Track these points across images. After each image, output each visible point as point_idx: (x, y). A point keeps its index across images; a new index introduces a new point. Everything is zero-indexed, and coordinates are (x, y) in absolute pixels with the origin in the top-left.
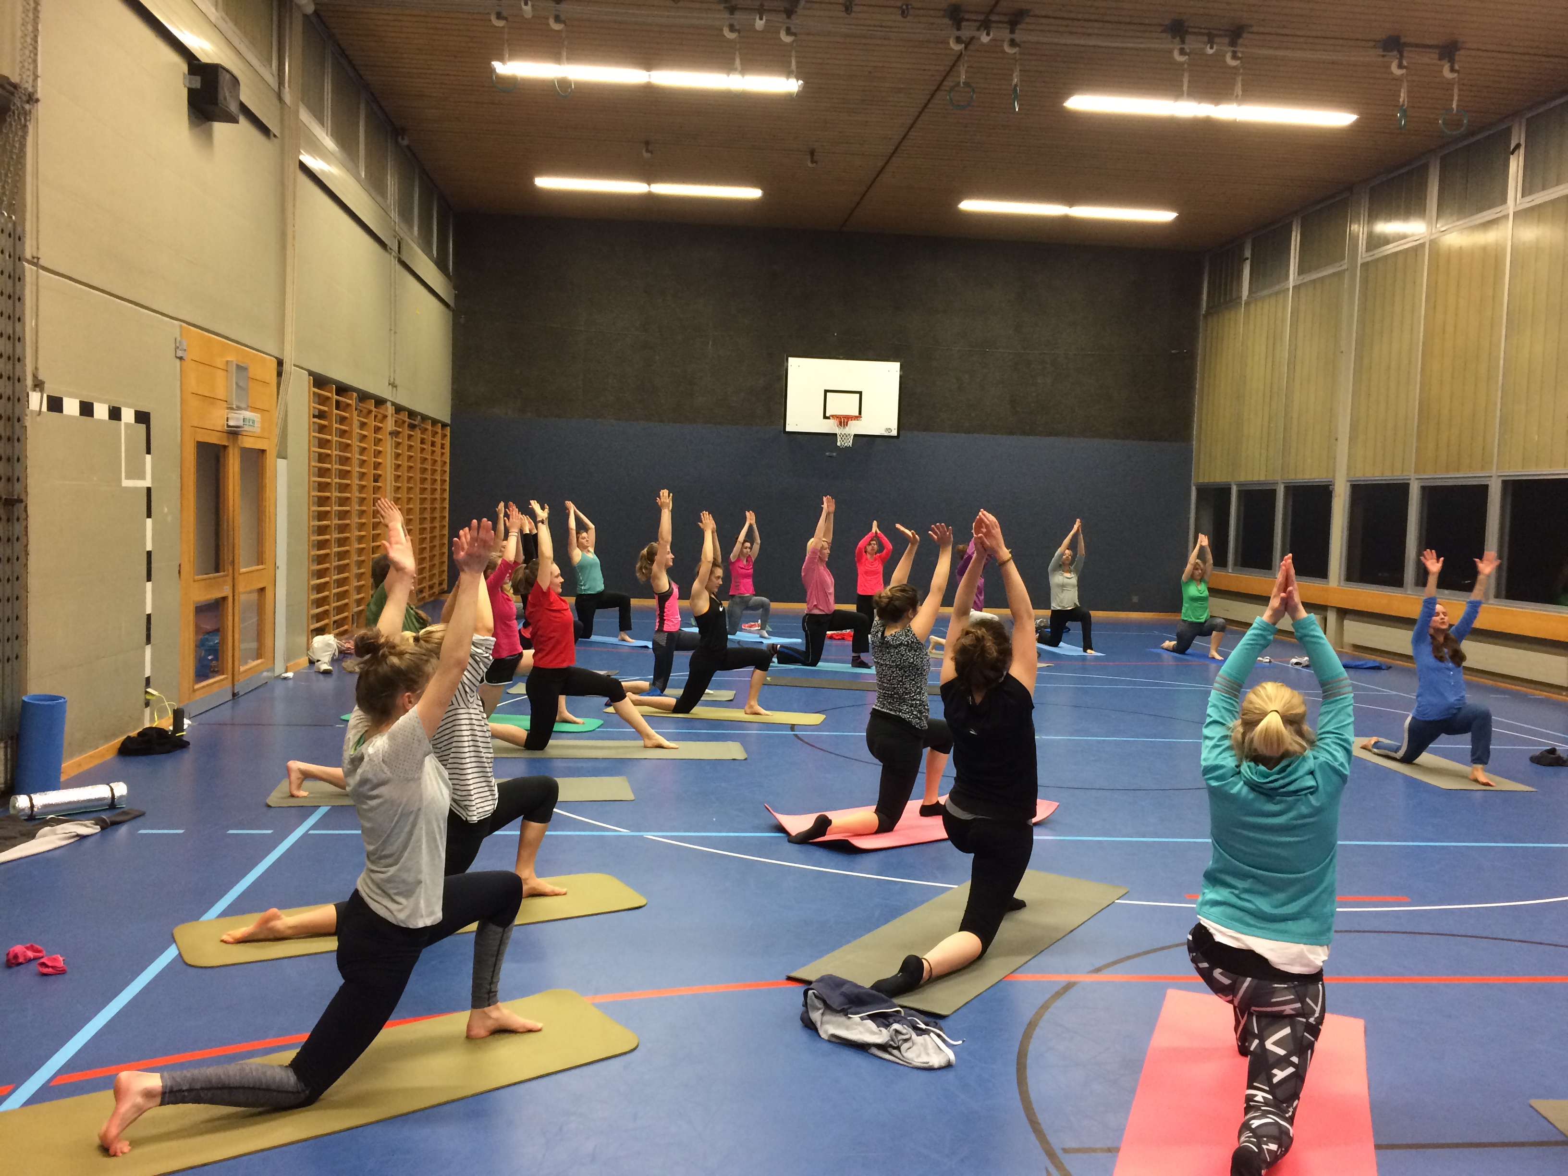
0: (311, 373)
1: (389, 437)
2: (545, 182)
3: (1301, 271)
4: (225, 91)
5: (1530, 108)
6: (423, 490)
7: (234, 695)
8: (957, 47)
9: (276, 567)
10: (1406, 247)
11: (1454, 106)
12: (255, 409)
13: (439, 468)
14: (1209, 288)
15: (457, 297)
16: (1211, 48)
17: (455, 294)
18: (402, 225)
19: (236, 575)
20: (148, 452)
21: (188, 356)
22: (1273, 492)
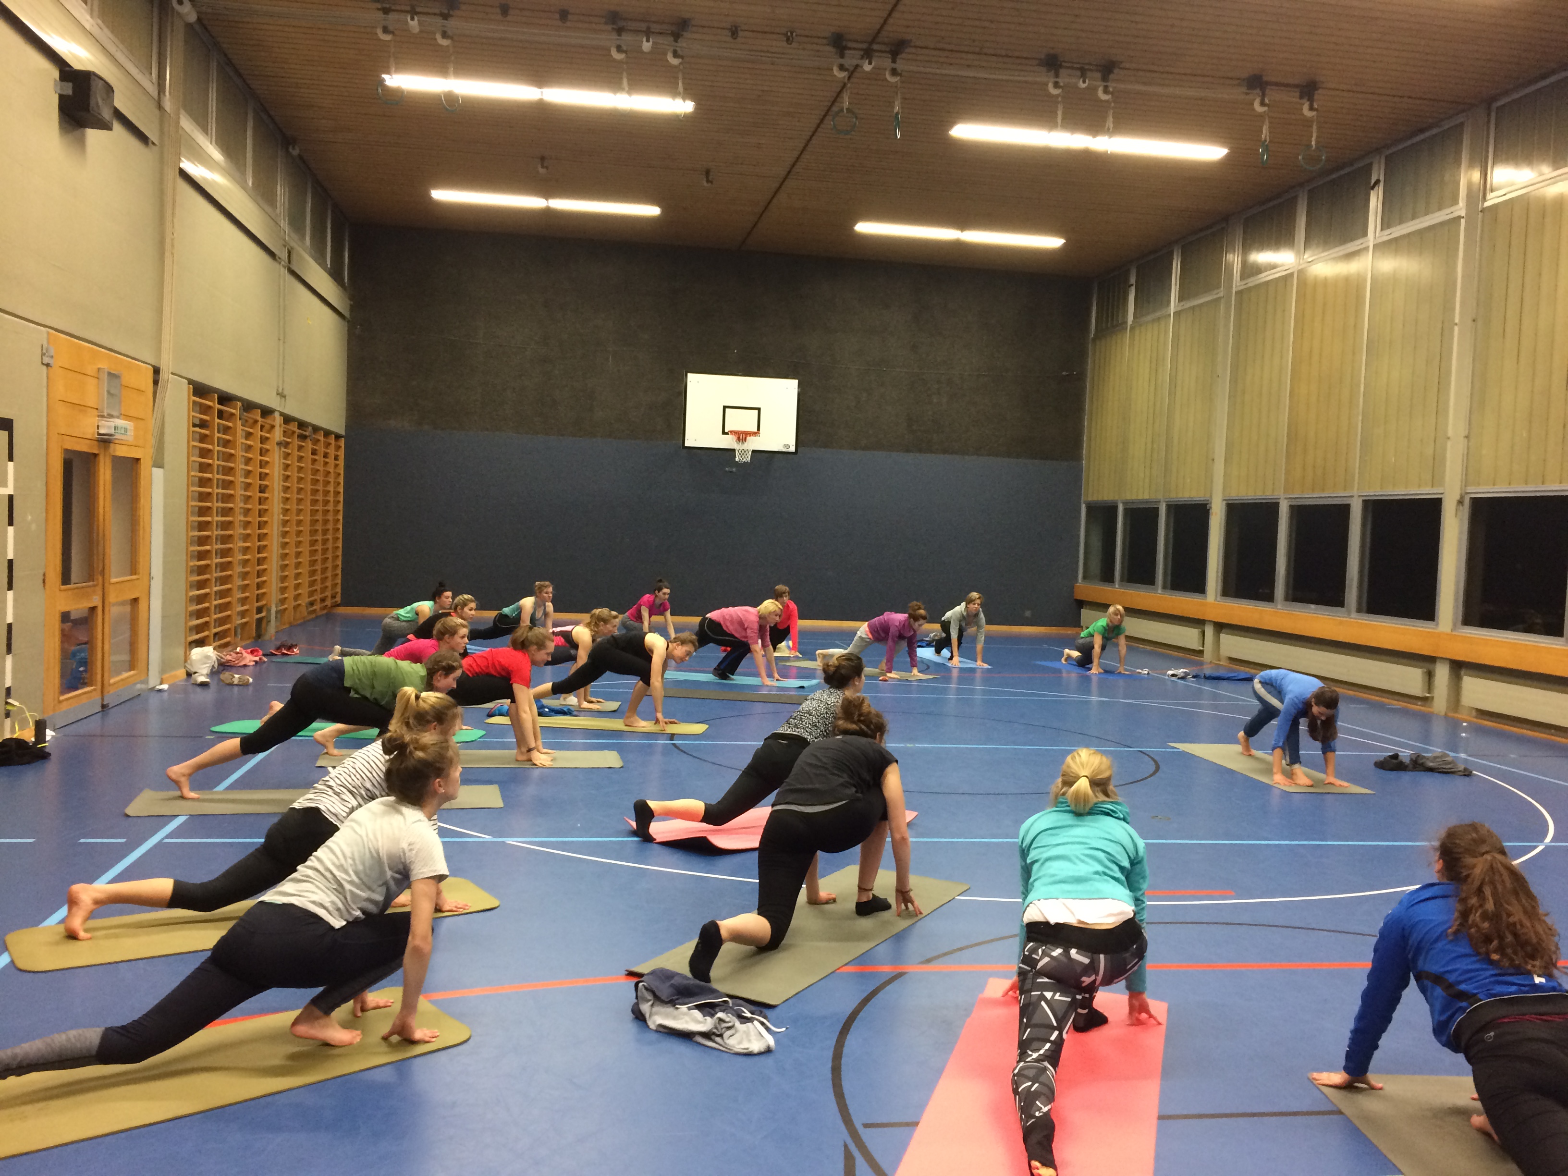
0: (190, 382)
1: (276, 448)
2: (442, 195)
3: (1181, 299)
4: (97, 98)
5: (1387, 146)
6: (315, 502)
7: (103, 706)
8: (841, 75)
9: (150, 578)
10: (1277, 276)
11: (1313, 143)
12: (128, 417)
13: (332, 480)
14: (1097, 313)
15: (352, 309)
16: (1084, 82)
17: (351, 305)
18: (293, 235)
19: (106, 585)
20: (11, 459)
21: (56, 363)
22: (1156, 510)
